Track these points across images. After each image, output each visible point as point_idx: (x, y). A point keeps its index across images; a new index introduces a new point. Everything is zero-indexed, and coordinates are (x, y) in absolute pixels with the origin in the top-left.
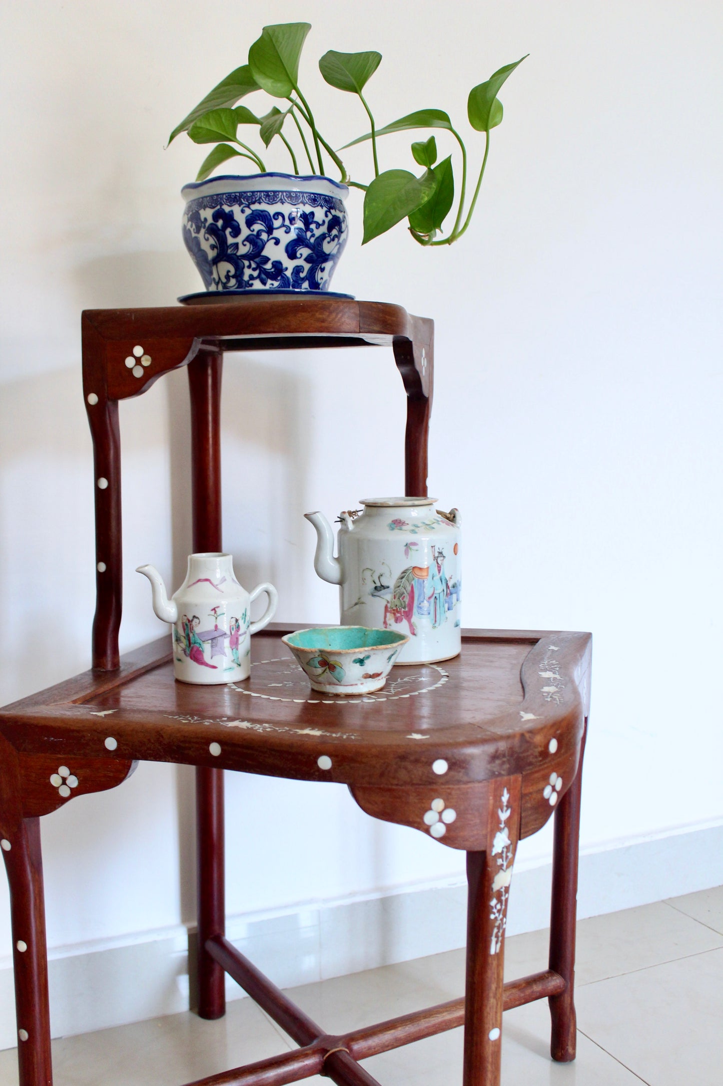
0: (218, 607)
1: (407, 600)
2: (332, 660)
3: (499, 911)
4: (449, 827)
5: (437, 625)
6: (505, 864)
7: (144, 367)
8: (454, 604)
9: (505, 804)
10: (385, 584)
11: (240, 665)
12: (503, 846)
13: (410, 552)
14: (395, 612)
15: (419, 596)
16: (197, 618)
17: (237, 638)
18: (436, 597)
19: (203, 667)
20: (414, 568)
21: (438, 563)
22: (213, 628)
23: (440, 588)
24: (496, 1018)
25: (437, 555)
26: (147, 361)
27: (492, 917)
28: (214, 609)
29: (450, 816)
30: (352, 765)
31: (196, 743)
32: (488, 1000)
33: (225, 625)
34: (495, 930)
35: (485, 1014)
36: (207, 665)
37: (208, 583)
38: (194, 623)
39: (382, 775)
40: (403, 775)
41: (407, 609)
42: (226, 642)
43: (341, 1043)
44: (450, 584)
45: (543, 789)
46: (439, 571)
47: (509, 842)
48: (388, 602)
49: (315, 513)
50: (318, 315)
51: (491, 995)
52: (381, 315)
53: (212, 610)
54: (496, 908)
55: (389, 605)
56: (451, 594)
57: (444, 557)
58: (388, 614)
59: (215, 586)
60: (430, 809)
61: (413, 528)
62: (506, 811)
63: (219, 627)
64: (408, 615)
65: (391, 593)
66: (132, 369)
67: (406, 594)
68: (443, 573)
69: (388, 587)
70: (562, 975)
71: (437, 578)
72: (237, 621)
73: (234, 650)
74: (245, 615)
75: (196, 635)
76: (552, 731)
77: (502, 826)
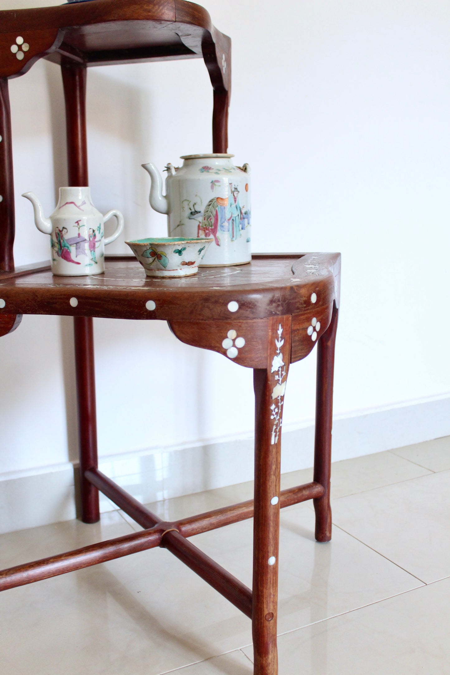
0: (80, 221)
1: (213, 221)
2: (159, 250)
3: (277, 413)
4: (240, 350)
5: (234, 239)
6: (281, 379)
7: (24, 52)
8: (246, 226)
9: (280, 336)
10: (197, 210)
11: (96, 263)
12: (279, 366)
13: (215, 187)
14: (205, 229)
15: (221, 218)
16: (66, 228)
17: (94, 244)
18: (233, 219)
19: (70, 264)
20: (218, 198)
21: (234, 195)
22: (77, 235)
23: (236, 213)
24: (276, 489)
25: (233, 190)
26: (26, 48)
27: (272, 417)
28: (77, 222)
29: (240, 342)
30: (170, 306)
31: (61, 299)
32: (270, 477)
33: (85, 234)
34: (274, 427)
35: (268, 487)
36: (73, 262)
37: (72, 205)
38: (63, 232)
39: (192, 312)
40: (206, 312)
41: (213, 227)
42: (86, 246)
43: (173, 526)
44: (243, 211)
45: (307, 328)
46: (235, 201)
47: (283, 364)
48: (200, 223)
49: (148, 164)
50: (145, 7)
51: (272, 473)
52: (191, 10)
53: (76, 223)
54: (274, 411)
55: (201, 225)
56: (244, 218)
57: (238, 192)
58: (200, 231)
59: (78, 207)
60: (227, 337)
61: (217, 171)
62: (281, 341)
63: (81, 235)
64: (214, 231)
65: (202, 216)
66: (15, 54)
67: (212, 217)
68: (238, 203)
69: (200, 212)
70: (322, 484)
71: (234, 206)
72: (94, 231)
73: (92, 252)
74: (100, 228)
75: (65, 242)
76: (313, 287)
77: (278, 352)
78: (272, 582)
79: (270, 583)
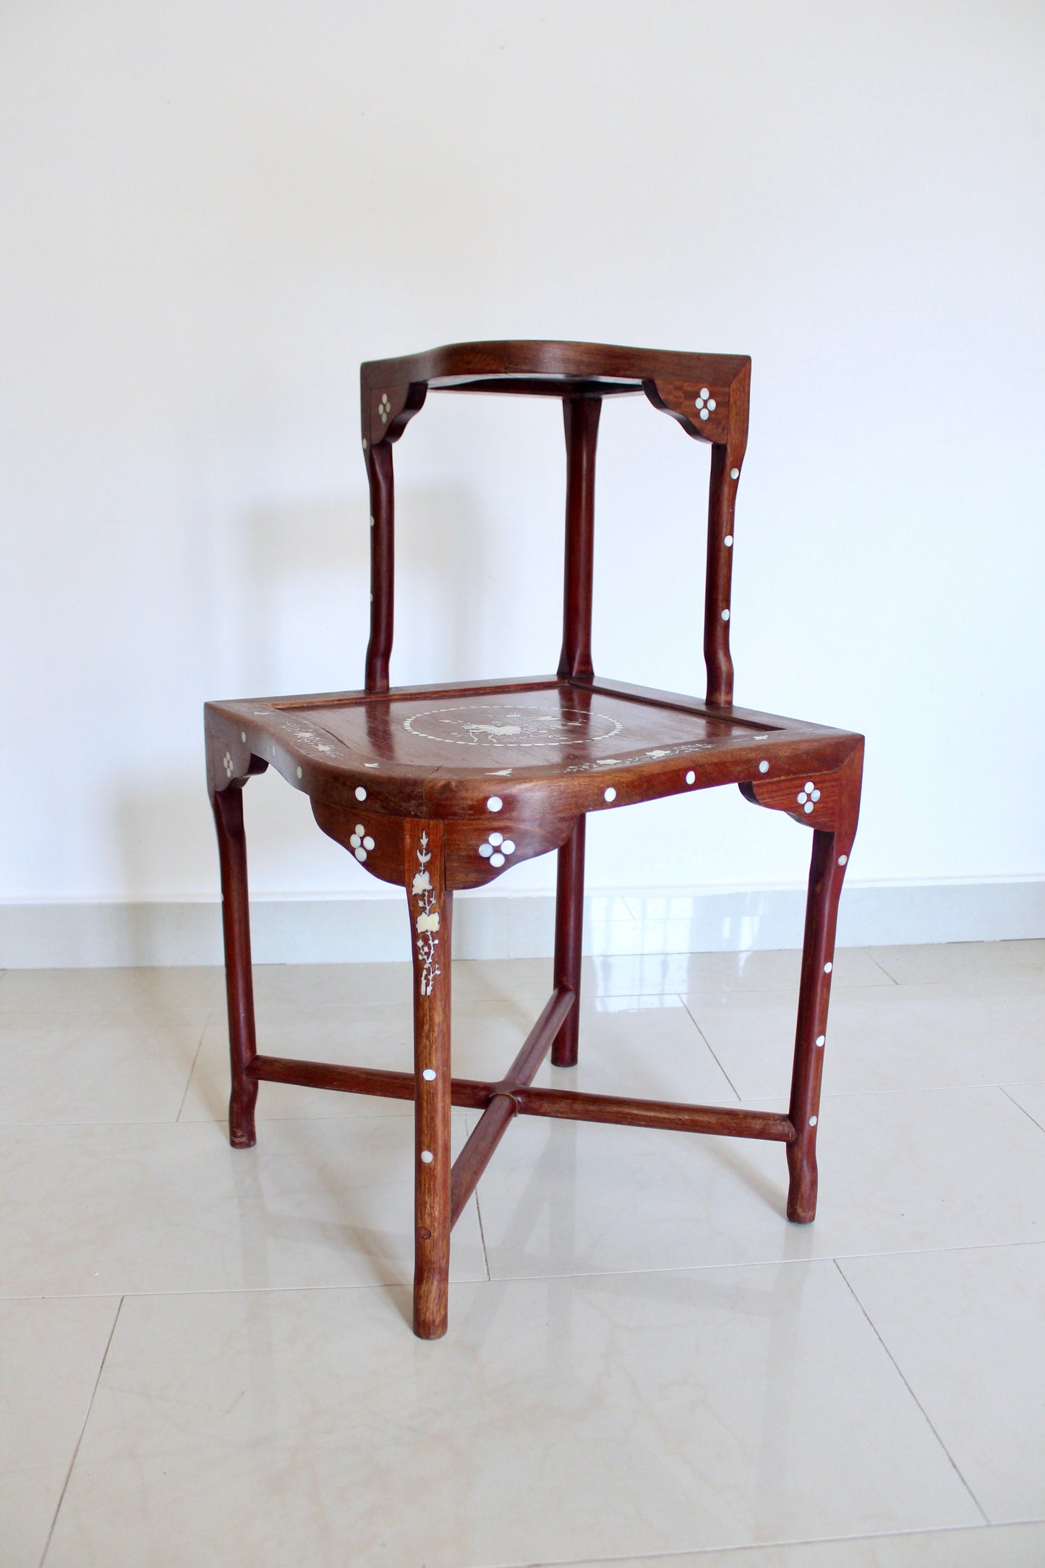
3: (426, 953)
4: (369, 853)
6: (428, 908)
7: (387, 414)
9: (424, 847)
12: (424, 889)
24: (430, 1059)
26: (388, 408)
27: (421, 958)
29: (370, 843)
32: (421, 1039)
34: (425, 973)
35: (420, 1052)
39: (324, 791)
40: (335, 795)
45: (478, 846)
47: (429, 887)
51: (424, 1034)
54: (423, 950)
60: (355, 833)
62: (426, 854)
66: (381, 416)
77: (422, 868)
78: (427, 1186)
79: (425, 1188)
